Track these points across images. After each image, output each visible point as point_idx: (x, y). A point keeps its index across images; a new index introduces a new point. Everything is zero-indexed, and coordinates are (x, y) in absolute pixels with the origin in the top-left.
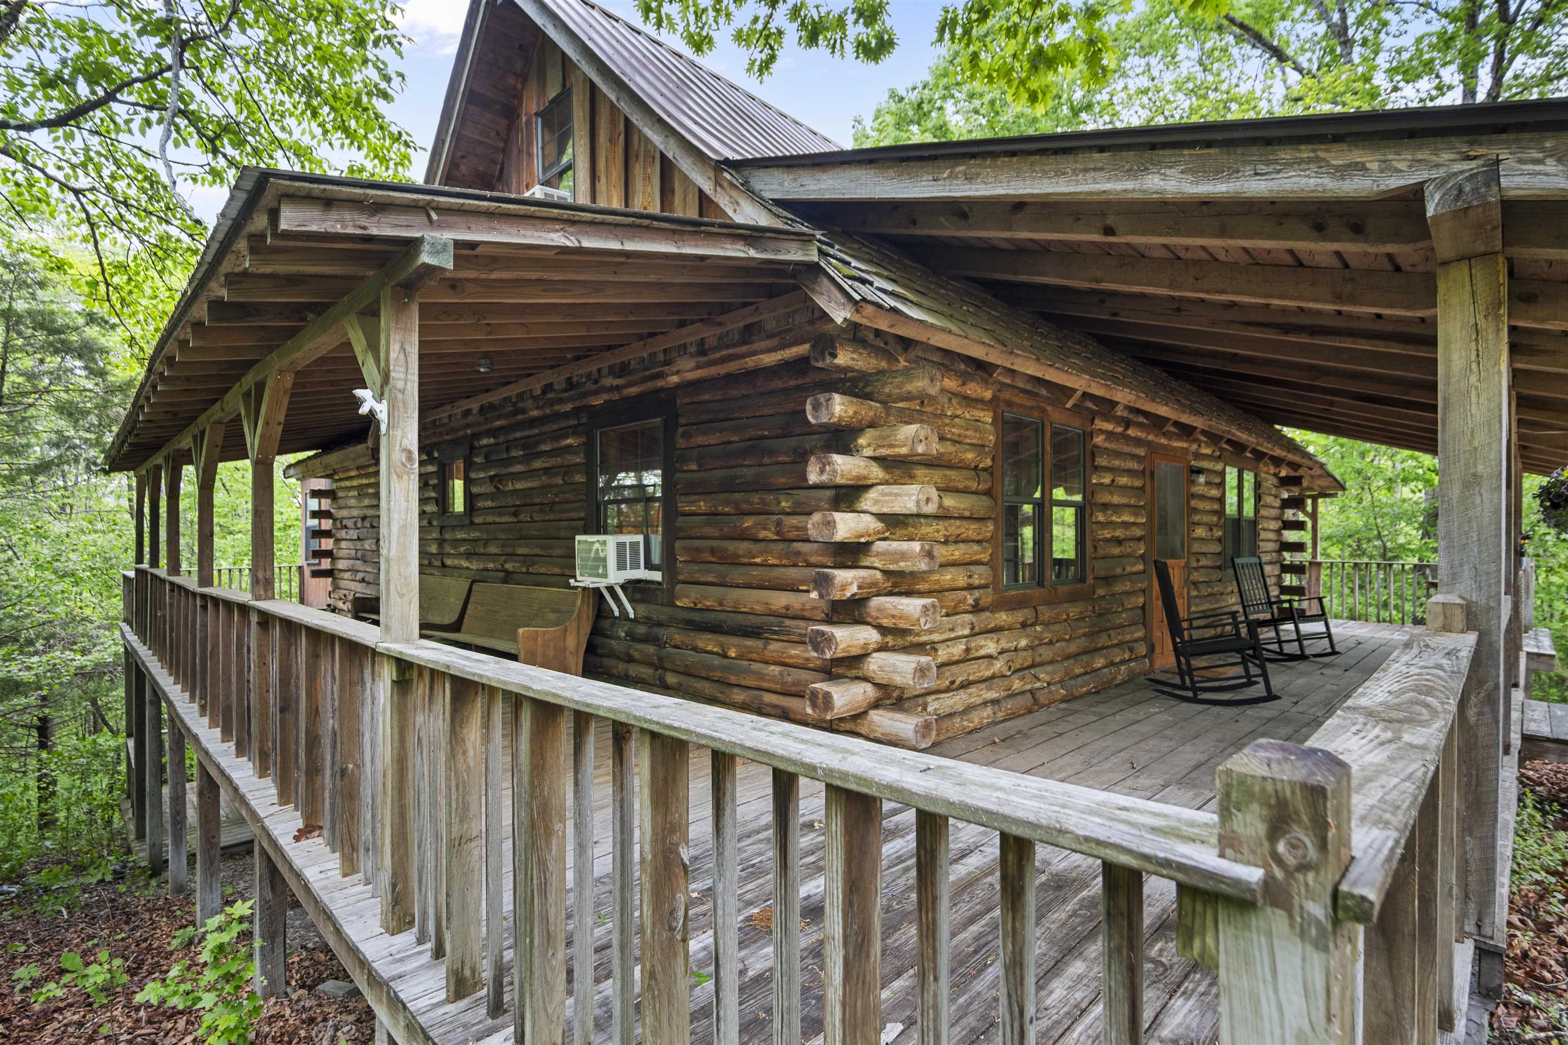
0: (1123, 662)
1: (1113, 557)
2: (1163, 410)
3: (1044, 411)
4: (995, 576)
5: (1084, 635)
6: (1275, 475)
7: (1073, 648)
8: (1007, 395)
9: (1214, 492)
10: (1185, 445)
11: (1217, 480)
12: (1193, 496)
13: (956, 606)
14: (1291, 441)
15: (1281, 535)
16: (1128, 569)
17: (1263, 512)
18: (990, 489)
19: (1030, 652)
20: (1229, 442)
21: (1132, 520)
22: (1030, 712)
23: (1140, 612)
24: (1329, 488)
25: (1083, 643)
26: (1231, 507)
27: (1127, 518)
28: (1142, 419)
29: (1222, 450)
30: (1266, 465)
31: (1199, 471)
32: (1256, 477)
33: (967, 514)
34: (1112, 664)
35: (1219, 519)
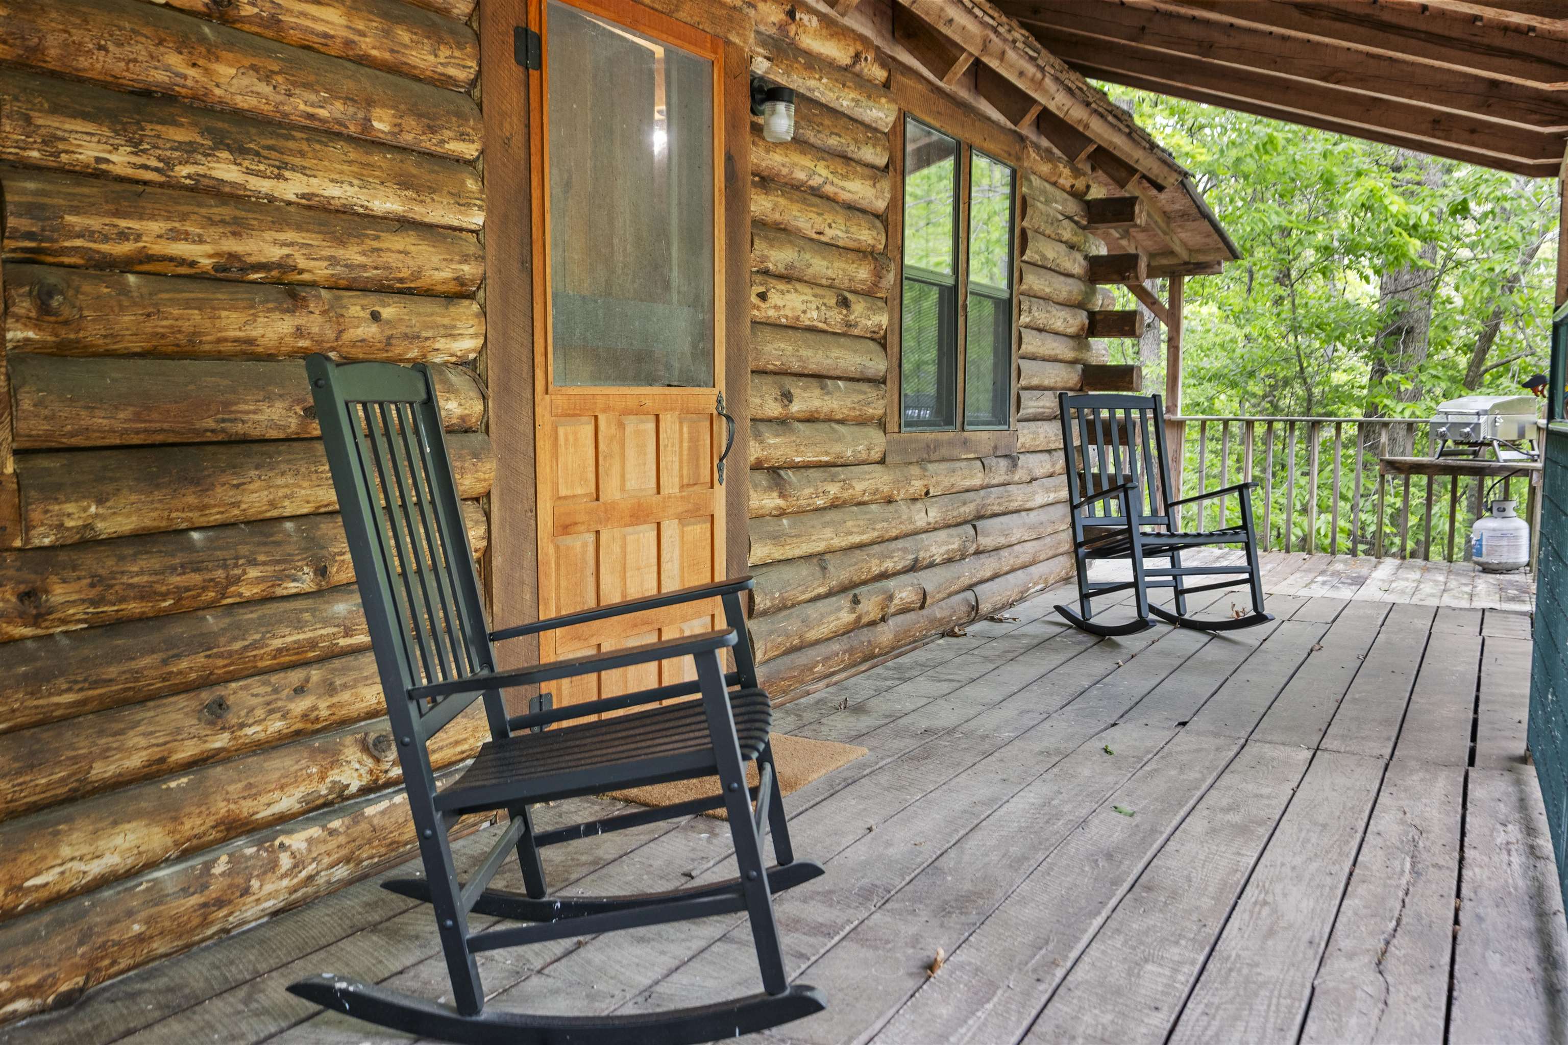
6: (1077, 195)
9: (863, 191)
11: (874, 154)
14: (1122, 115)
15: (1085, 345)
17: (1034, 281)
29: (889, 63)
30: (1048, 157)
31: (775, 97)
35: (878, 275)
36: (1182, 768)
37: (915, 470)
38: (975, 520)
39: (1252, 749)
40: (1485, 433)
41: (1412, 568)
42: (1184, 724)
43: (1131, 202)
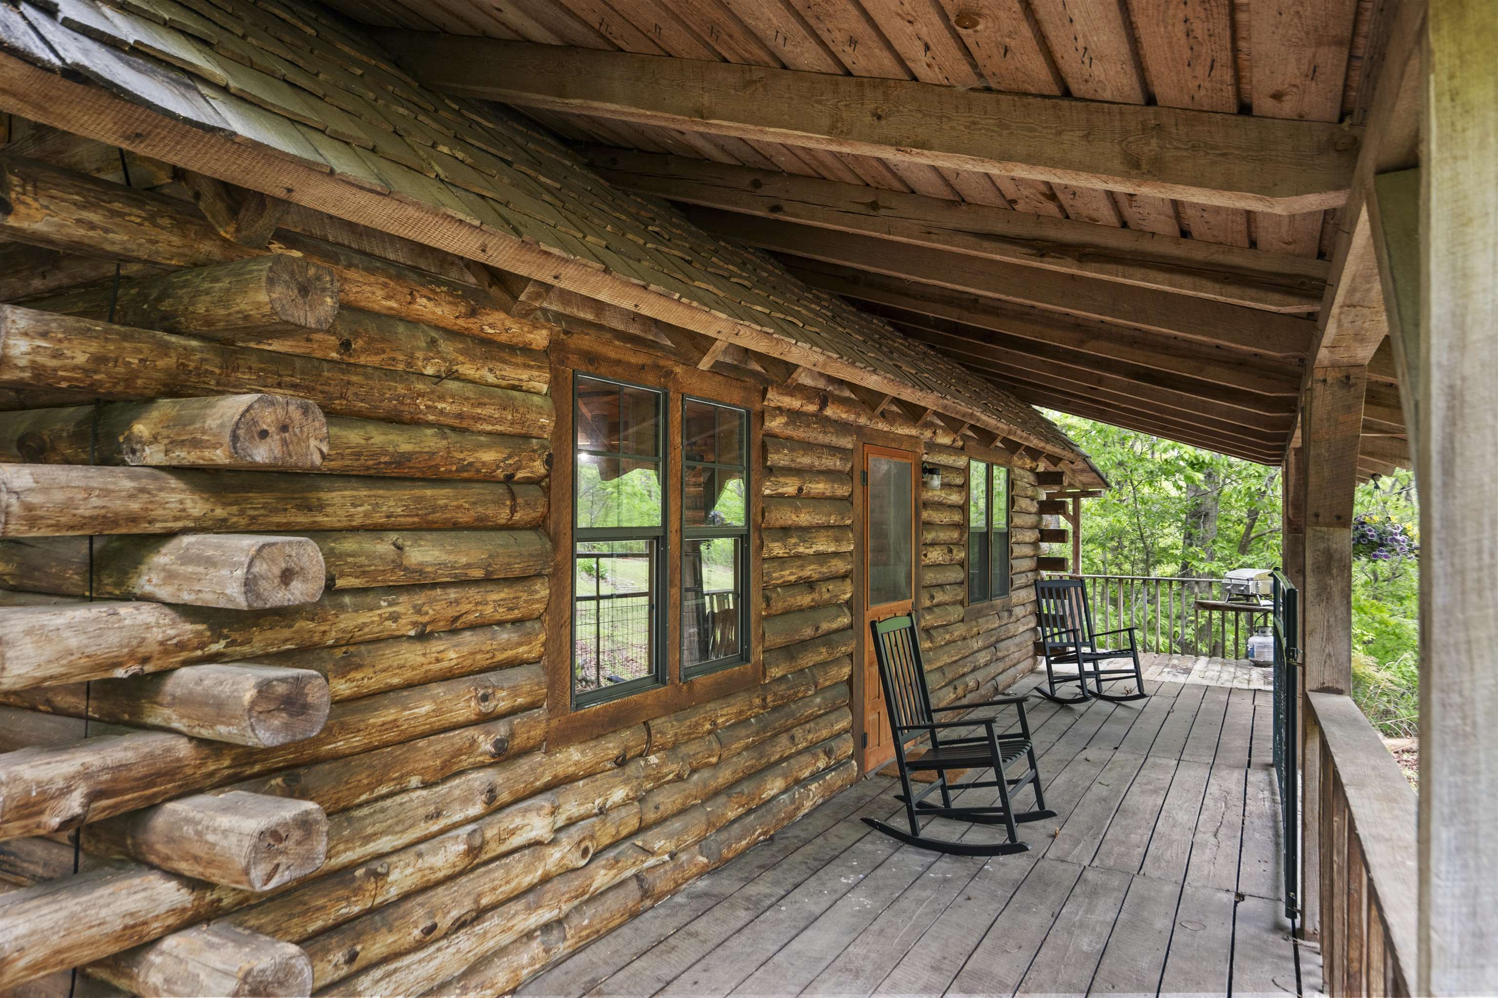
0: (816, 776)
1: (801, 610)
2: (873, 381)
3: (669, 374)
4: (551, 686)
5: (747, 748)
6: (1032, 470)
7: (725, 775)
8: (586, 341)
9: (955, 498)
10: (914, 432)
11: (959, 481)
12: (926, 505)
13: (444, 765)
14: (1050, 425)
15: (1038, 548)
16: (825, 626)
17: (1018, 520)
18: (545, 518)
19: (635, 808)
20: (972, 427)
21: (832, 549)
22: (635, 915)
23: (845, 689)
24: (1092, 485)
25: (745, 761)
26: (977, 521)
27: (823, 545)
28: (847, 393)
29: (965, 438)
30: (1021, 457)
31: (932, 470)
32: (1008, 472)
33: (478, 574)
34: (798, 782)
35: (961, 535)
36: (1122, 767)
37: (974, 623)
38: (994, 645)
39: (1150, 760)
40: (1252, 590)
41: (1216, 663)
42: (1116, 748)
43: (1061, 474)
